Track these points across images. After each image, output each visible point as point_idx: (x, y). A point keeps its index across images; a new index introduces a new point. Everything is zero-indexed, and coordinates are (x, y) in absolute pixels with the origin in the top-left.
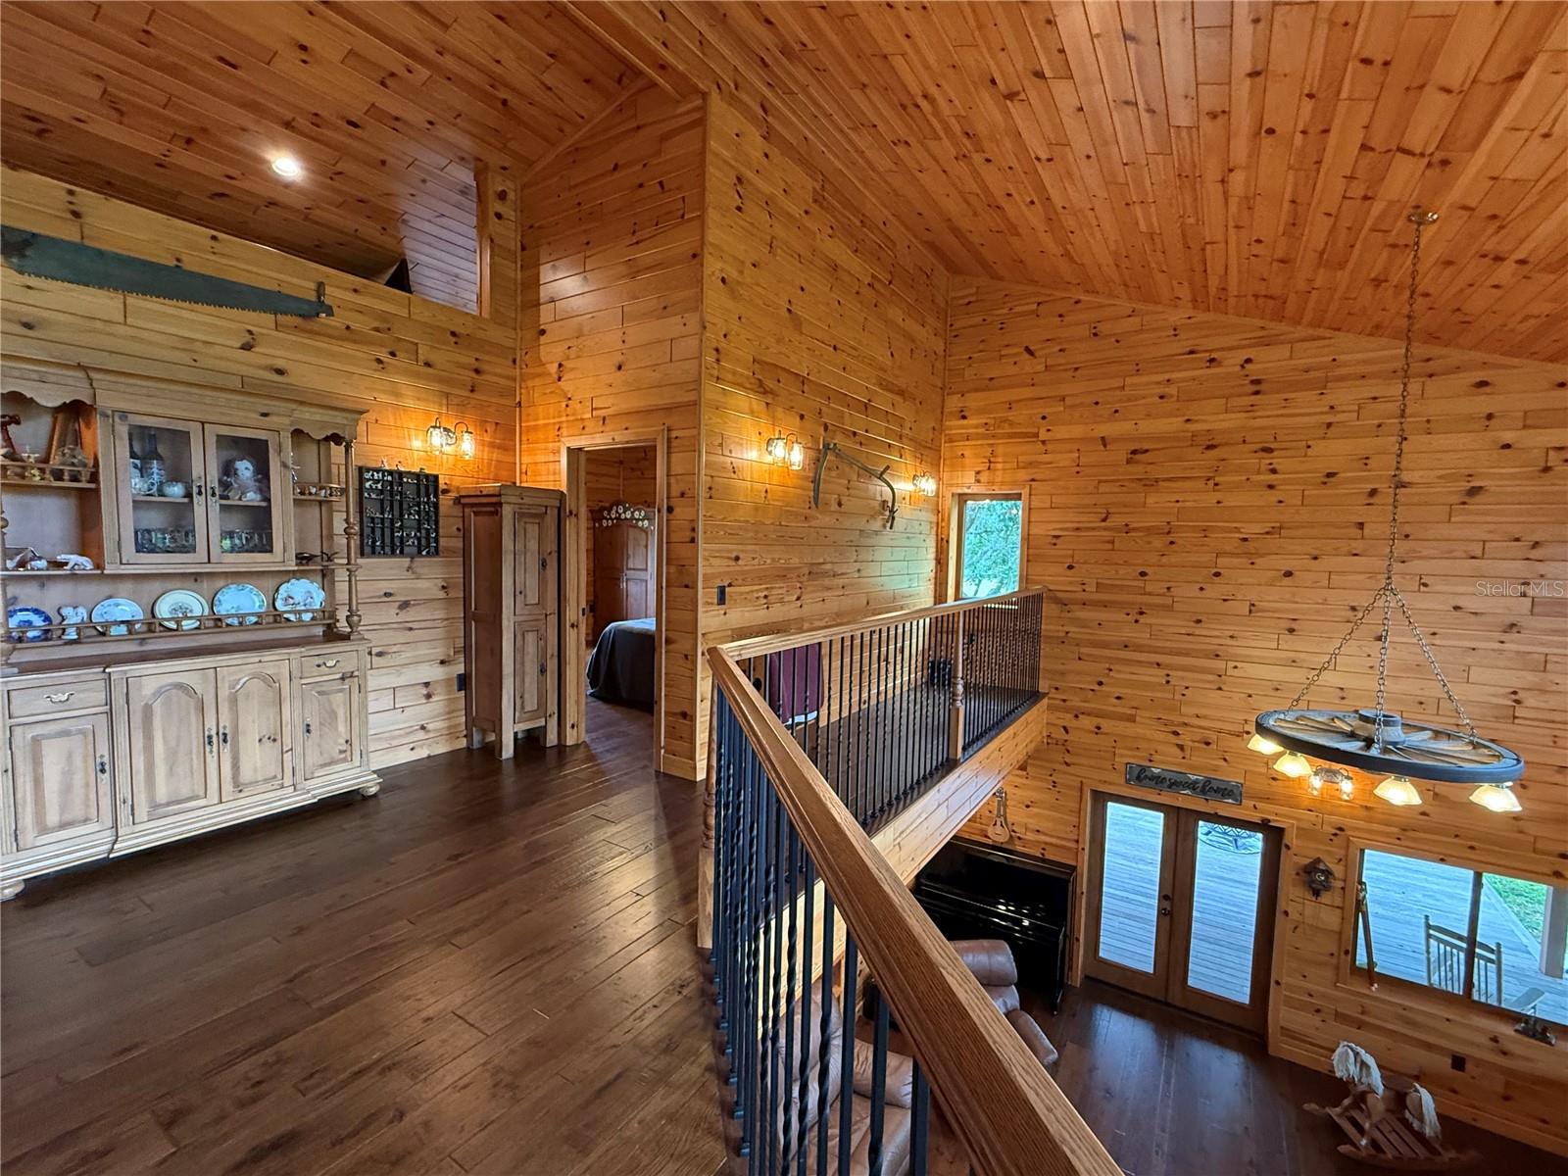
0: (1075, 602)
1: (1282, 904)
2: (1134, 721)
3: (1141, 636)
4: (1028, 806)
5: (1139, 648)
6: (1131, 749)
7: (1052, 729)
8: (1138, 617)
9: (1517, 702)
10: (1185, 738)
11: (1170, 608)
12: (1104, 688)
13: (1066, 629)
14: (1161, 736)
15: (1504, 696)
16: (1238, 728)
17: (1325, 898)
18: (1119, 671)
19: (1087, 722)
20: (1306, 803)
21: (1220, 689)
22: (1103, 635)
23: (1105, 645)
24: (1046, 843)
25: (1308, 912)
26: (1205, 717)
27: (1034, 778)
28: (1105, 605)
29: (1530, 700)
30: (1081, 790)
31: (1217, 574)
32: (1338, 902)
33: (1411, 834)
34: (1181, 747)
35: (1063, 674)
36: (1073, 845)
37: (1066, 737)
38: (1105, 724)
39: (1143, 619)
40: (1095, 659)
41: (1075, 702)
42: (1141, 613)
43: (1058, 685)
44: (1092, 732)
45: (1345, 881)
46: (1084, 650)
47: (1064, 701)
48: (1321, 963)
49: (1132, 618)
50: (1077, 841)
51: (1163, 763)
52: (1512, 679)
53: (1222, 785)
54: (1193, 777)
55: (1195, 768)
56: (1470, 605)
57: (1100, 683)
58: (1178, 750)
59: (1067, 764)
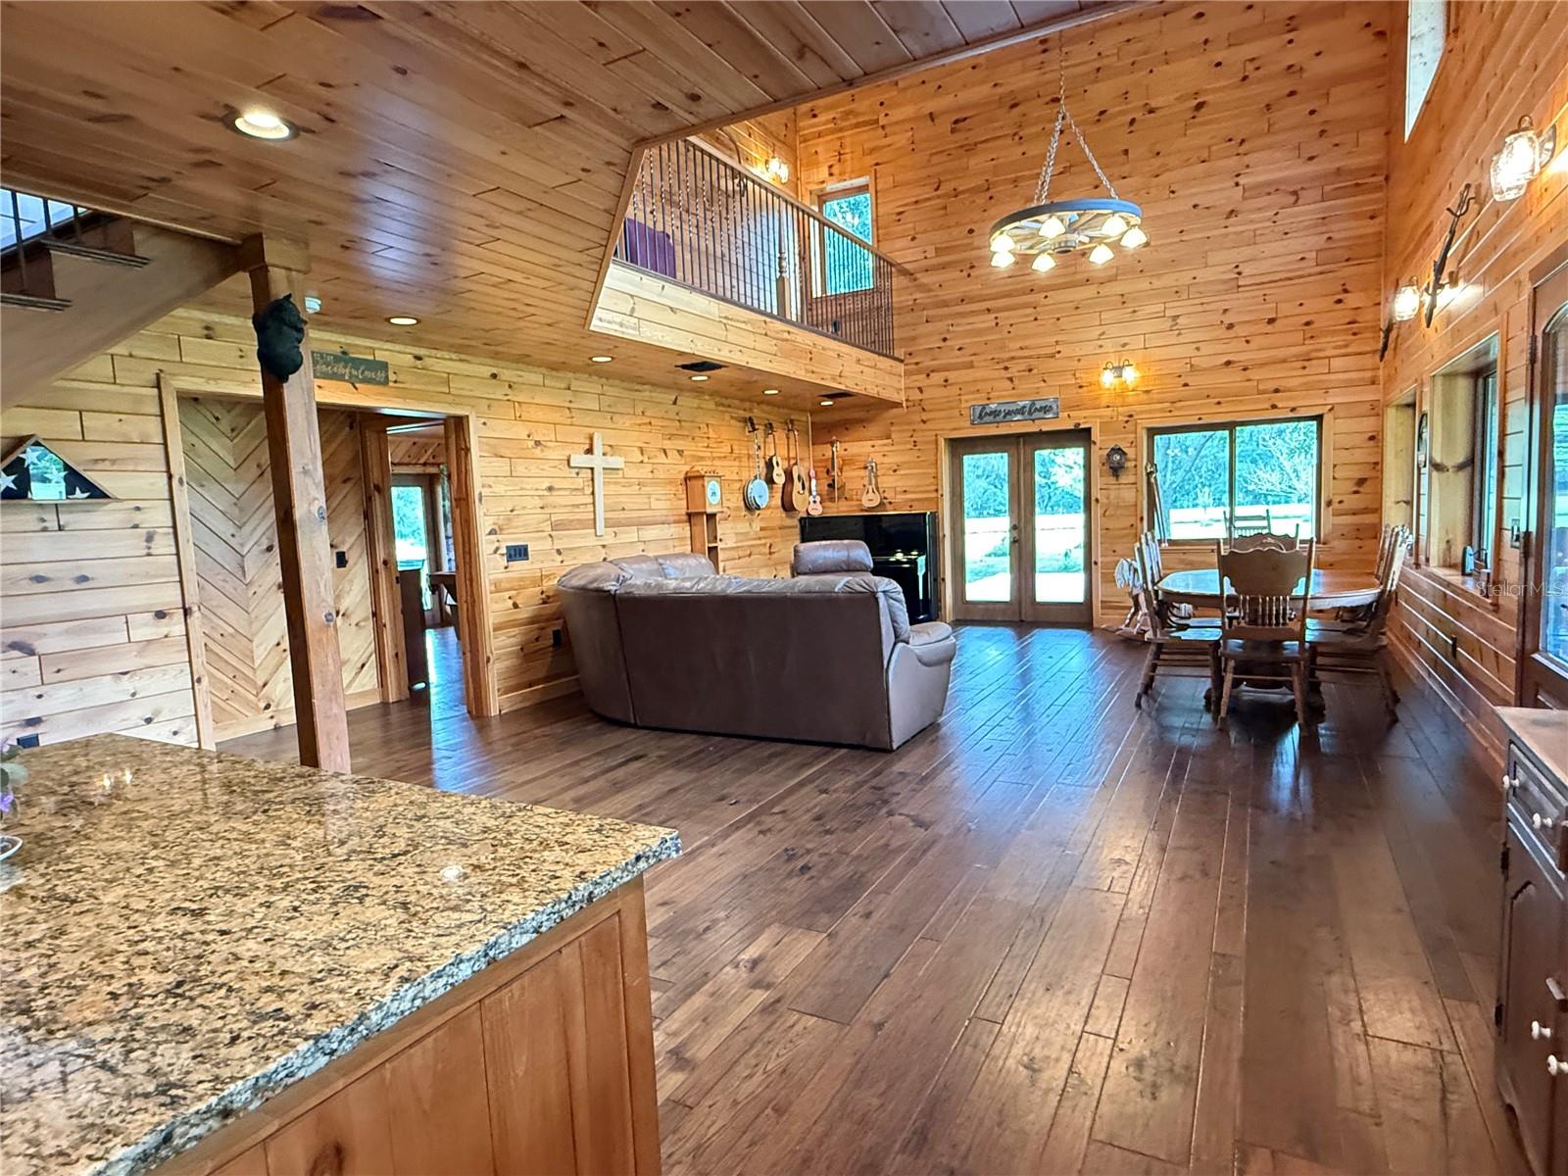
0: (920, 270)
1: (1095, 493)
2: (972, 367)
3: (972, 287)
4: (895, 471)
5: (973, 300)
6: (973, 393)
7: (910, 392)
8: (970, 271)
9: (1239, 273)
10: (1013, 372)
12: (948, 343)
13: (914, 297)
14: (996, 374)
15: (1231, 271)
16: (1051, 350)
17: (1123, 479)
18: (958, 325)
19: (937, 378)
20: (1104, 403)
21: (1036, 319)
22: (945, 294)
23: (945, 304)
24: (913, 500)
25: (1113, 494)
26: (1026, 348)
27: (898, 443)
28: (943, 267)
29: (1246, 270)
30: (936, 441)
32: (1132, 479)
33: (1179, 404)
34: (1011, 379)
35: (913, 339)
36: (934, 495)
37: (920, 397)
38: (952, 376)
39: (974, 273)
40: (940, 319)
41: (928, 363)
42: (972, 267)
43: (910, 350)
44: (939, 386)
45: (1136, 460)
46: (930, 313)
47: (917, 364)
48: (1125, 536)
49: (965, 273)
50: (937, 490)
51: (998, 397)
52: (1235, 256)
53: (1043, 404)
54: (1021, 404)
55: (1023, 395)
56: (1203, 201)
57: (945, 340)
58: (1009, 382)
59: (924, 422)
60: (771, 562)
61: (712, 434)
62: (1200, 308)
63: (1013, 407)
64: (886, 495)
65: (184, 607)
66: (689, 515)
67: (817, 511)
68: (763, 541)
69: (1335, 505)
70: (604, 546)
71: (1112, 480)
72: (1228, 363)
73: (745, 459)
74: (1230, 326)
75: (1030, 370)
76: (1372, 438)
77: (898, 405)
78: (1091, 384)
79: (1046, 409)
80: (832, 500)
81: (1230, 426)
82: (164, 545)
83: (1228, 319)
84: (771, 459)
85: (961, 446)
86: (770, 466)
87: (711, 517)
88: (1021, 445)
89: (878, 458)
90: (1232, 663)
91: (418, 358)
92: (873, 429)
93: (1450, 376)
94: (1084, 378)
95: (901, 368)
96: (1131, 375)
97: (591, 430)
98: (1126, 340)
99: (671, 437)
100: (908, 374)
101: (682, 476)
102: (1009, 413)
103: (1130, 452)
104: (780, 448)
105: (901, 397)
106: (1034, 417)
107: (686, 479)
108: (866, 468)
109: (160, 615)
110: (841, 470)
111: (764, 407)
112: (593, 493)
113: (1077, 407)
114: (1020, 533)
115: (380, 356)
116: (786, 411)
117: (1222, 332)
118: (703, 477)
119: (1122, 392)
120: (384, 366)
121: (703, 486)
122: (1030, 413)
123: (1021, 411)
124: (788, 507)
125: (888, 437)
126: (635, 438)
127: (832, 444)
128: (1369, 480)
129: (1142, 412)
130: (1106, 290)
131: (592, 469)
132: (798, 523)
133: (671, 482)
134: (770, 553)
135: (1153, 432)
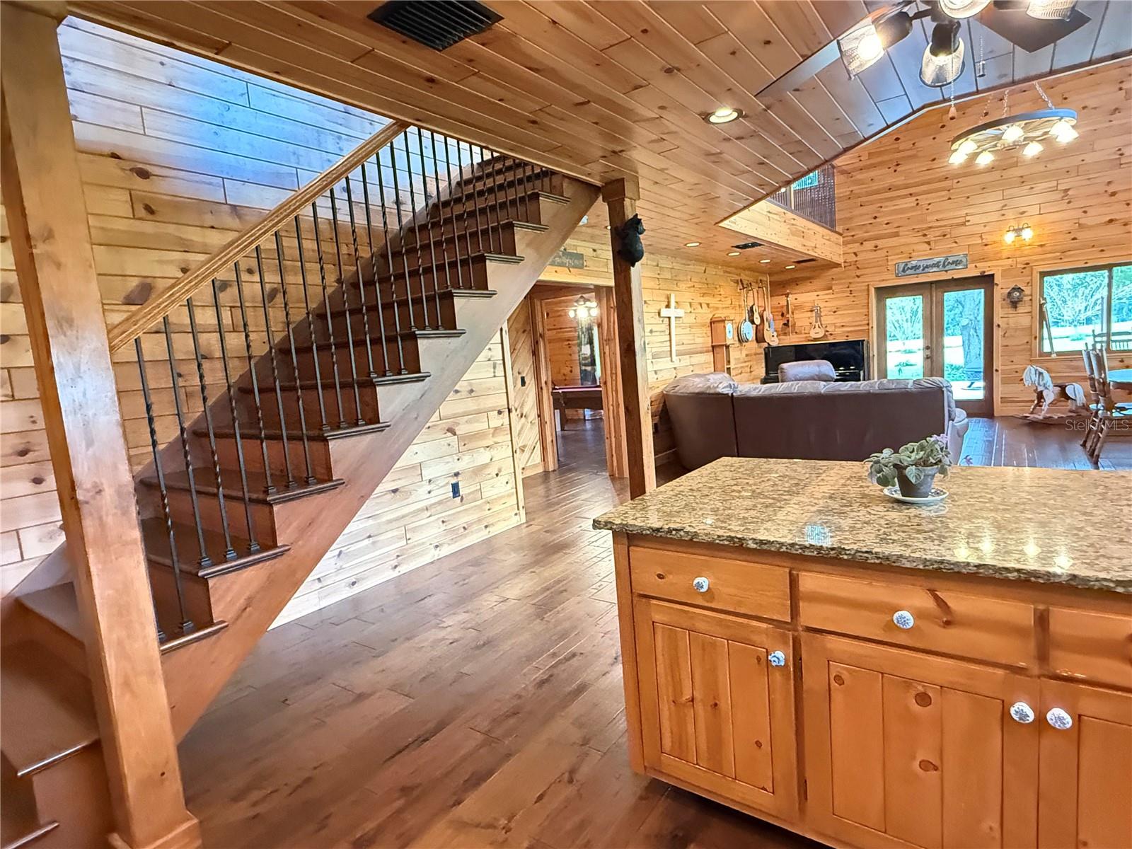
0: (855, 170)
1: (997, 321)
2: (898, 236)
3: (898, 180)
4: (835, 312)
5: (898, 188)
6: (898, 254)
7: (847, 256)
8: (896, 168)
9: (1122, 155)
10: (931, 237)
11: (914, 157)
12: (877, 220)
13: (850, 189)
14: (916, 240)
15: (1115, 153)
16: (962, 220)
17: (1021, 309)
18: (886, 207)
19: (869, 245)
20: (1005, 254)
21: (950, 199)
22: (875, 186)
23: (877, 192)
24: (848, 332)
25: (1011, 321)
26: (942, 220)
27: (837, 293)
28: (874, 166)
29: (1128, 151)
30: (868, 290)
31: (943, 126)
32: (1028, 309)
33: (1068, 254)
34: (929, 243)
35: (850, 218)
36: (867, 327)
37: (855, 259)
38: (880, 243)
39: (899, 169)
40: (872, 203)
41: (860, 234)
42: (898, 165)
43: (847, 226)
44: (871, 250)
45: (1031, 295)
46: (864, 199)
47: (853, 236)
48: (1022, 350)
49: (892, 170)
50: (868, 324)
51: (918, 256)
52: (1118, 141)
53: (955, 259)
54: (937, 260)
55: (938, 253)
56: (1091, 103)
57: (875, 218)
58: (926, 245)
59: (858, 277)
60: (751, 378)
61: (722, 292)
62: (1088, 182)
63: (930, 262)
64: (827, 329)
65: (508, 408)
66: (713, 347)
67: (775, 342)
68: (747, 364)
70: (675, 368)
71: (1011, 311)
72: (1111, 221)
73: (737, 308)
74: (1113, 194)
75: (944, 236)
77: (838, 265)
78: (995, 242)
79: (956, 263)
80: (785, 334)
81: (1109, 267)
82: (500, 372)
83: (1111, 189)
84: (752, 308)
85: (885, 292)
86: (751, 311)
87: (727, 347)
88: (932, 289)
89: (822, 305)
91: (594, 250)
92: (817, 283)
94: (988, 238)
95: (841, 239)
96: (1028, 235)
97: (668, 292)
98: (1023, 209)
99: (704, 295)
100: (845, 243)
101: (709, 321)
102: (927, 267)
103: (1027, 290)
104: (753, 298)
105: (840, 260)
106: (947, 268)
107: (711, 323)
108: (812, 311)
109: (500, 412)
110: (793, 313)
111: (747, 272)
112: (670, 334)
113: (983, 259)
114: (931, 352)
115: (580, 251)
116: (757, 274)
117: (1106, 199)
118: (723, 321)
119: (1019, 247)
120: (581, 256)
121: (725, 327)
122: (944, 266)
123: (937, 265)
124: (760, 338)
125: (830, 288)
126: (687, 297)
127: (787, 295)
129: (1036, 261)
130: (1006, 174)
131: (669, 318)
132: (762, 350)
133: (703, 325)
134: (751, 372)
135: (1044, 274)
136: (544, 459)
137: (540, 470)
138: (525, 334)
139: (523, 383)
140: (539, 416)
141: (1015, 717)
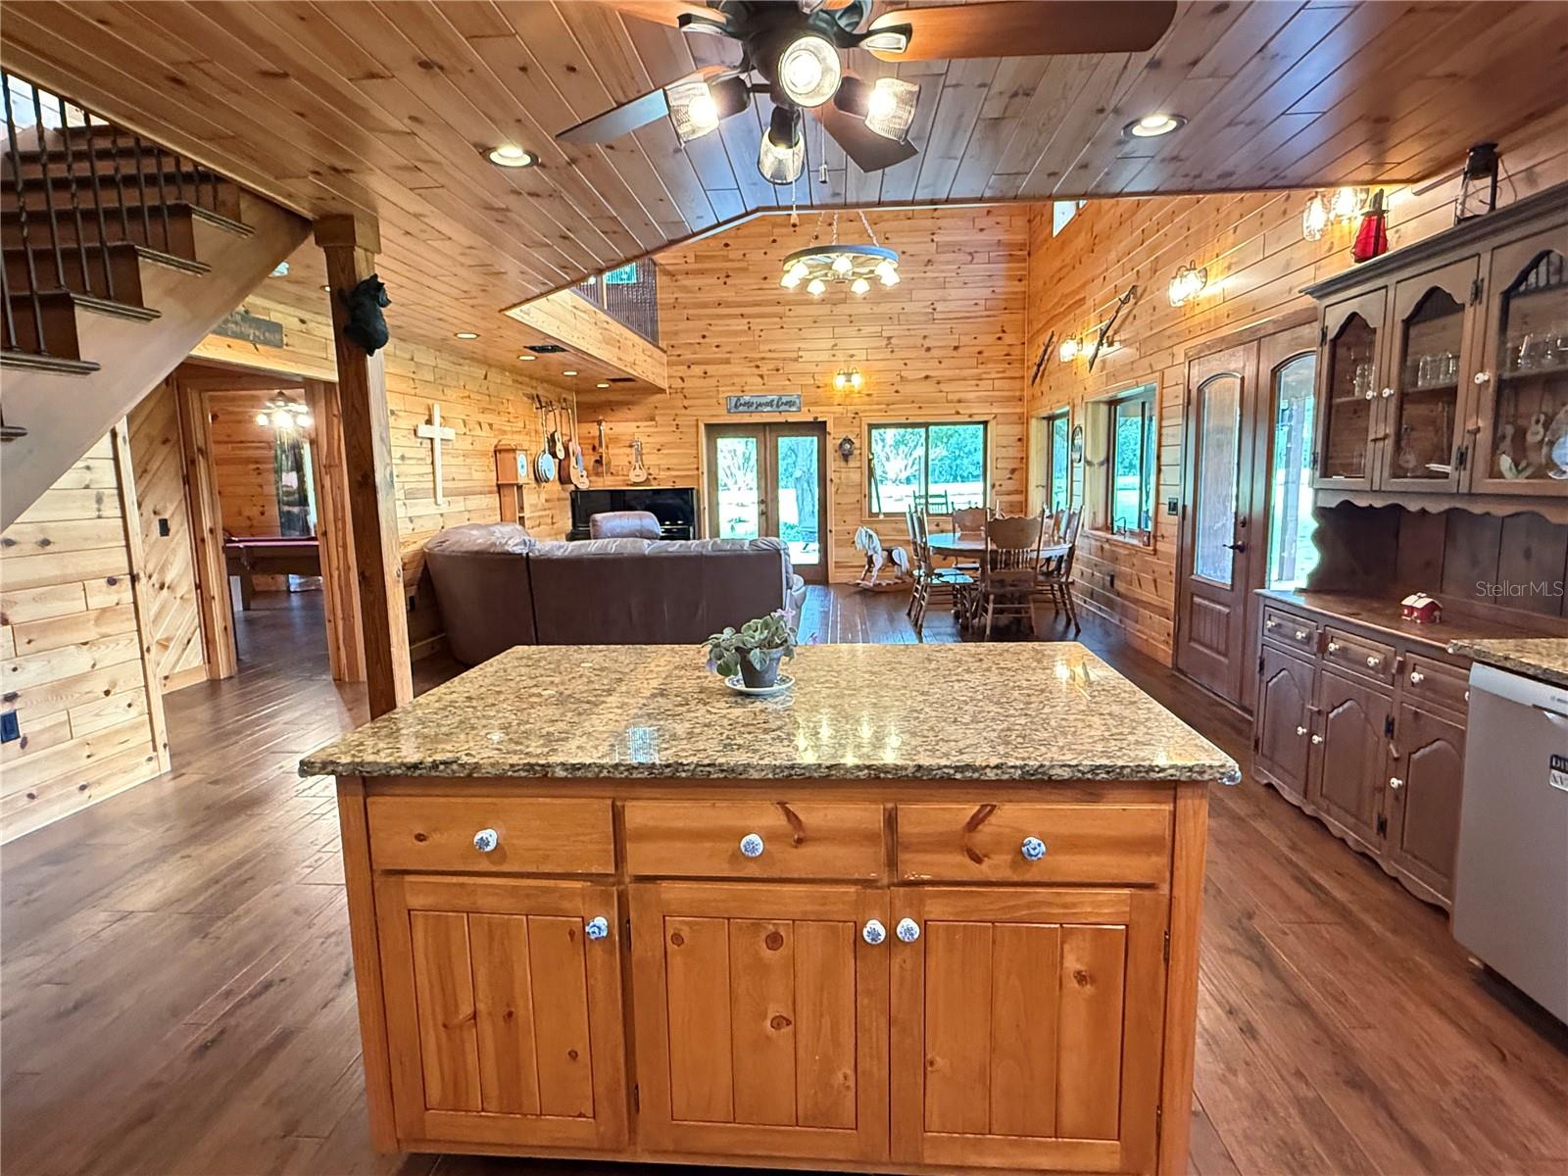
0: (680, 272)
1: (830, 474)
2: (729, 363)
3: (728, 294)
4: (659, 450)
5: (729, 305)
6: (729, 385)
7: (672, 380)
8: (726, 280)
9: (934, 309)
10: (764, 370)
11: (745, 269)
12: (706, 340)
13: (675, 296)
14: (747, 371)
16: (795, 355)
17: (851, 463)
18: (716, 325)
19: (697, 370)
20: (836, 400)
21: (782, 328)
22: (703, 297)
23: (705, 305)
24: (675, 477)
25: (843, 476)
26: (775, 351)
27: (662, 425)
28: (702, 272)
29: (939, 307)
30: (697, 426)
31: (774, 241)
32: (858, 464)
33: (892, 407)
34: (761, 376)
35: (676, 333)
36: (696, 472)
37: (682, 385)
38: (710, 369)
39: (728, 281)
40: (699, 318)
41: (688, 356)
42: (728, 276)
43: (672, 343)
44: (700, 377)
45: (861, 449)
46: (690, 312)
47: (679, 355)
48: (852, 510)
49: (722, 281)
50: (698, 469)
51: (751, 391)
52: (931, 295)
53: (788, 399)
54: (771, 398)
55: (770, 391)
56: (910, 249)
57: (704, 337)
58: (759, 379)
59: (685, 408)
60: (553, 532)
61: (511, 410)
62: (907, 333)
63: (763, 400)
64: (651, 471)
65: (131, 573)
66: (498, 486)
67: (584, 484)
68: (547, 512)
69: (997, 488)
70: (442, 515)
71: (843, 464)
72: (927, 377)
73: (533, 434)
74: (928, 349)
75: (778, 370)
76: (1020, 440)
77: (662, 391)
78: (826, 385)
79: (790, 403)
80: (597, 474)
81: (926, 425)
82: (112, 508)
83: (927, 343)
84: (553, 435)
85: (715, 430)
86: (552, 441)
87: (520, 487)
88: (766, 432)
89: (644, 439)
90: (992, 597)
91: (303, 321)
92: (638, 411)
93: (1098, 403)
94: (821, 380)
95: (665, 359)
96: (857, 381)
97: (430, 402)
98: (852, 352)
99: (484, 411)
100: (669, 364)
101: (492, 449)
102: (760, 405)
103: (857, 444)
104: (555, 422)
105: (664, 385)
106: (781, 409)
107: (495, 452)
108: (631, 446)
109: (112, 582)
110: (607, 447)
111: (545, 385)
112: (433, 463)
113: (815, 404)
114: (766, 506)
115: (275, 317)
116: (559, 390)
117: (923, 352)
118: (514, 450)
119: (848, 395)
120: (277, 328)
121: (515, 459)
122: (778, 406)
123: (770, 404)
124: (564, 478)
125: (652, 419)
126: (458, 411)
127: (599, 423)
128: (1019, 469)
129: (865, 411)
130: (838, 310)
131: (432, 439)
132: (568, 495)
133: (484, 454)
134: (553, 523)
135: (871, 426)
136: (210, 658)
137: (203, 677)
138: (169, 445)
139: (165, 529)
140: (198, 586)
141: (868, 940)
